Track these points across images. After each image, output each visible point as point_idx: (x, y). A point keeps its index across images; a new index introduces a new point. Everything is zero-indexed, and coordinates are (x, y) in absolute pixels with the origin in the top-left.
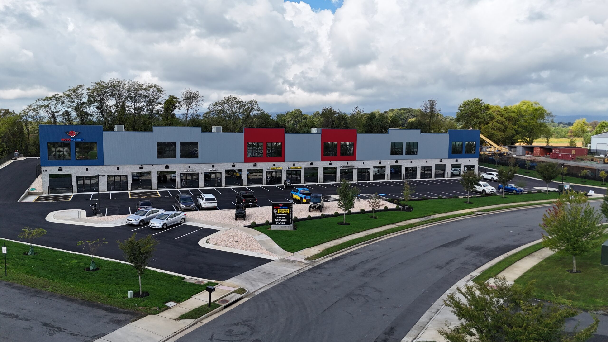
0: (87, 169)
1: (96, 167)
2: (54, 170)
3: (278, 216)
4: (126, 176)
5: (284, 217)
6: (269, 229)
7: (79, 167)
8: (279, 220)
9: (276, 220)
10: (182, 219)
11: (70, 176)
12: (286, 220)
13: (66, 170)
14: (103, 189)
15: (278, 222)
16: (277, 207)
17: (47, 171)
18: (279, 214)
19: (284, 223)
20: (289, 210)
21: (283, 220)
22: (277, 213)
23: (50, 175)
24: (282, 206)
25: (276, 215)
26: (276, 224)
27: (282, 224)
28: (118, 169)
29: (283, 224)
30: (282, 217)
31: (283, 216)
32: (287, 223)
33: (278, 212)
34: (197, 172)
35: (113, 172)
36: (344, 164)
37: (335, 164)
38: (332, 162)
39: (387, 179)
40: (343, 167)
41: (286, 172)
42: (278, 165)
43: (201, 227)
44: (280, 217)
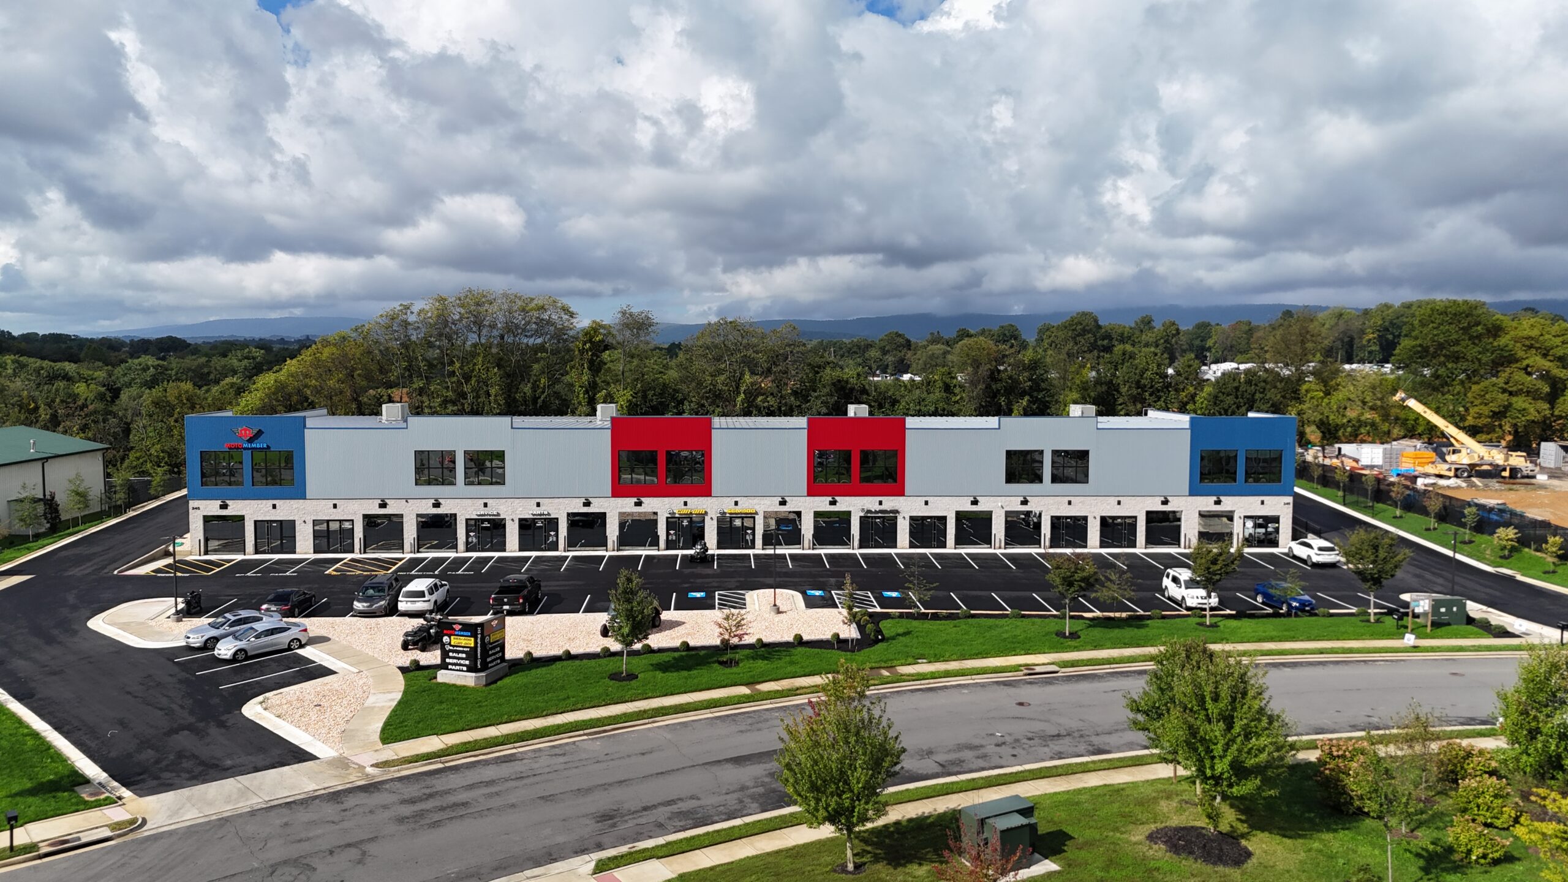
0: (274, 507)
1: (292, 502)
2: (212, 508)
3: (453, 651)
4: (352, 522)
5: (464, 656)
6: (434, 681)
7: (259, 502)
8: (455, 661)
9: (448, 660)
10: (292, 641)
11: (241, 518)
12: (467, 662)
13: (235, 508)
14: (305, 549)
15: (453, 664)
16: (449, 632)
17: (199, 508)
18: (454, 646)
19: (465, 668)
20: (473, 639)
21: (462, 662)
22: (450, 644)
23: (204, 517)
24: (460, 630)
25: (448, 648)
26: (447, 669)
27: (460, 670)
28: (335, 506)
29: (462, 671)
30: (460, 655)
31: (463, 652)
32: (470, 669)
33: (452, 643)
34: (502, 517)
35: (325, 513)
36: (870, 503)
37: (844, 504)
38: (837, 498)
39: (997, 545)
40: (869, 511)
41: (715, 522)
42: (696, 504)
43: (314, 662)
44: (455, 655)
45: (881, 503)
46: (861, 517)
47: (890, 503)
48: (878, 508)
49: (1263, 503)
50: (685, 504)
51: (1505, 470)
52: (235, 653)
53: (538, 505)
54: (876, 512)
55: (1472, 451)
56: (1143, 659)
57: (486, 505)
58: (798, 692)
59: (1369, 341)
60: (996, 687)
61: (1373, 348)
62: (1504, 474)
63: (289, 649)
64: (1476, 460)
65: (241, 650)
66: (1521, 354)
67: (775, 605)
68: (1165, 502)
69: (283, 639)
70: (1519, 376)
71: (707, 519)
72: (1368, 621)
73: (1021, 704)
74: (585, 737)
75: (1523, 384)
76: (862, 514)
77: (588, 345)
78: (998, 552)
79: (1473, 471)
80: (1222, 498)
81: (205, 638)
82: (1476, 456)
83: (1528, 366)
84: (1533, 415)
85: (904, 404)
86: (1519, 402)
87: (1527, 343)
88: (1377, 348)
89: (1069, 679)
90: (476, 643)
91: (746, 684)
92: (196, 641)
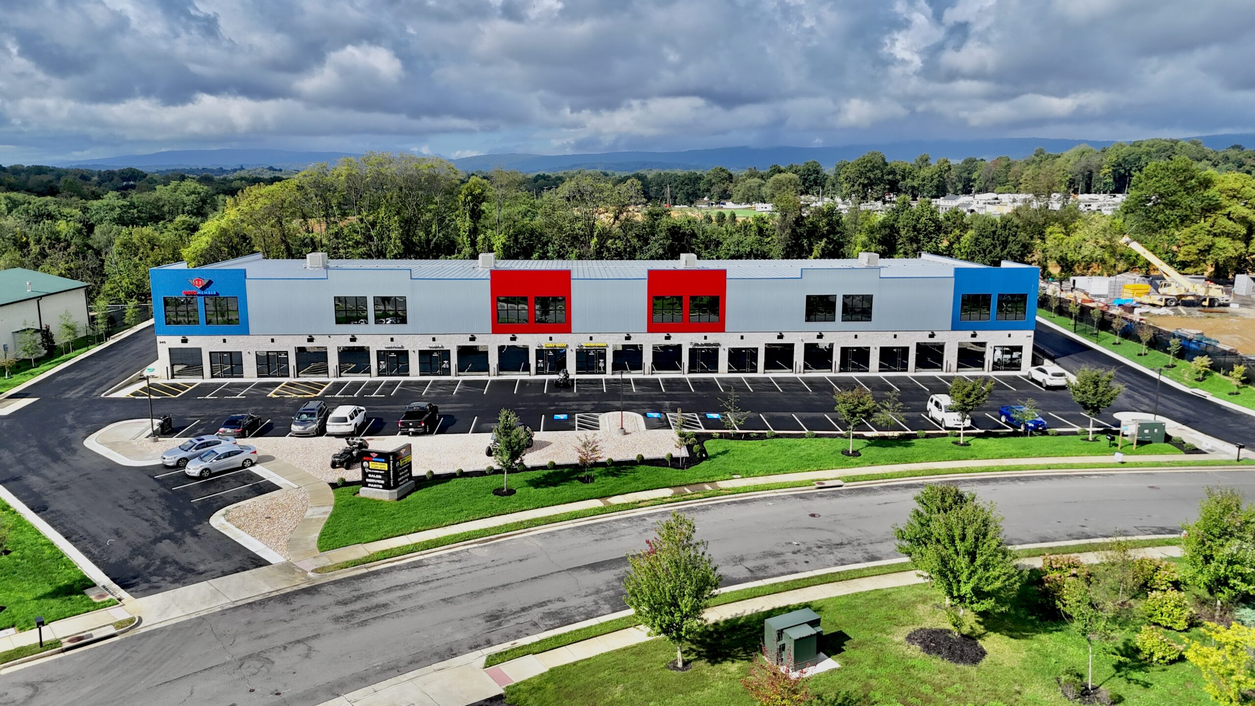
0: (224, 341)
1: (239, 337)
2: (175, 342)
3: (372, 473)
4: (286, 353)
5: (380, 477)
6: (357, 496)
7: (213, 337)
8: (373, 481)
9: (367, 480)
10: (245, 461)
11: (199, 350)
12: (383, 482)
13: (194, 342)
14: (250, 374)
15: (372, 483)
16: (367, 458)
17: (165, 342)
18: (372, 469)
19: (381, 486)
20: (386, 464)
21: (379, 481)
22: (368, 468)
23: (170, 349)
24: (377, 457)
25: (367, 470)
26: (367, 486)
27: (377, 488)
28: (273, 341)
29: (379, 488)
30: (377, 476)
31: (379, 474)
32: (386, 486)
33: (371, 467)
34: (405, 349)
35: (265, 345)
36: (698, 338)
37: (677, 339)
38: (671, 334)
39: (798, 370)
40: (697, 344)
41: (574, 353)
42: (559, 340)
43: (263, 479)
44: (373, 476)
45: (706, 338)
46: (690, 349)
47: (713, 338)
48: (704, 342)
49: (1010, 336)
50: (551, 339)
51: (1205, 300)
52: (202, 472)
53: (434, 339)
54: (702, 345)
55: (1180, 285)
56: (909, 474)
57: (392, 340)
58: (640, 505)
59: (1105, 174)
60: (794, 499)
61: (1108, 180)
62: (1204, 303)
63: (243, 467)
64: (1183, 292)
65: (206, 469)
66: (1225, 203)
67: (622, 428)
68: (932, 336)
69: (237, 460)
70: (1223, 221)
71: (568, 351)
72: (1087, 439)
73: (813, 515)
74: (476, 545)
75: (1225, 228)
76: (691, 347)
77: (469, 198)
78: (798, 376)
79: (1181, 301)
80: (977, 332)
81: (177, 459)
82: (1183, 289)
83: (1230, 212)
84: (1232, 253)
85: (725, 245)
86: (1221, 242)
87: (1231, 193)
88: (1111, 180)
89: (851, 492)
90: (389, 467)
91: (600, 498)
92: (171, 461)
